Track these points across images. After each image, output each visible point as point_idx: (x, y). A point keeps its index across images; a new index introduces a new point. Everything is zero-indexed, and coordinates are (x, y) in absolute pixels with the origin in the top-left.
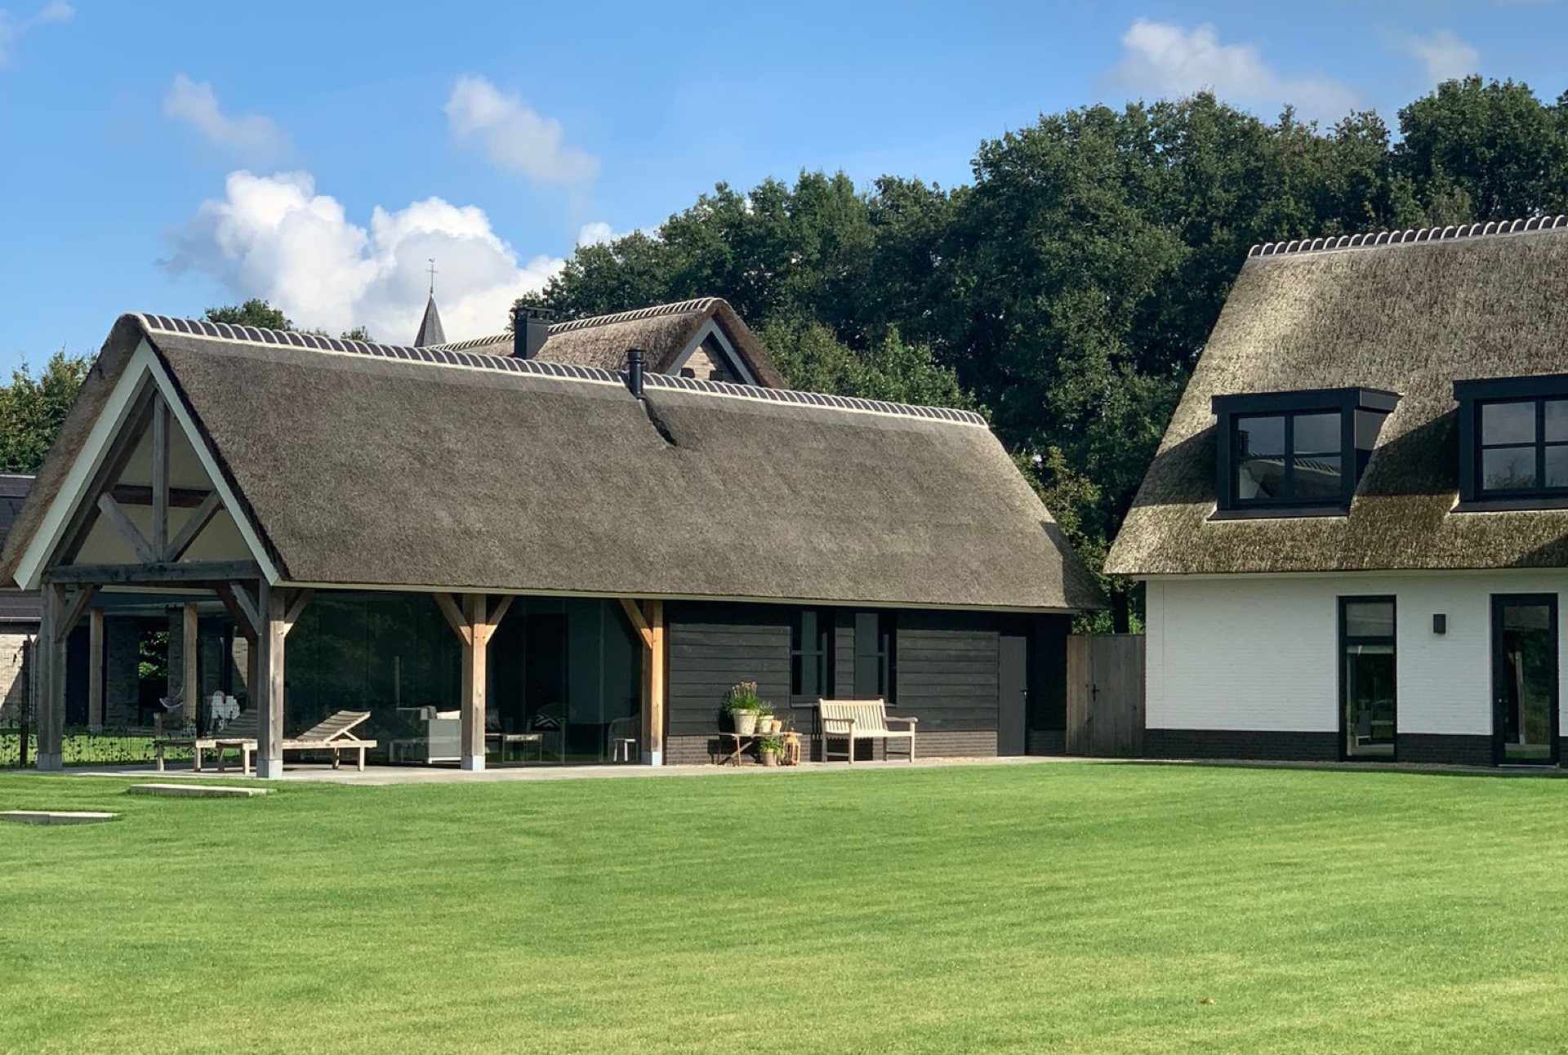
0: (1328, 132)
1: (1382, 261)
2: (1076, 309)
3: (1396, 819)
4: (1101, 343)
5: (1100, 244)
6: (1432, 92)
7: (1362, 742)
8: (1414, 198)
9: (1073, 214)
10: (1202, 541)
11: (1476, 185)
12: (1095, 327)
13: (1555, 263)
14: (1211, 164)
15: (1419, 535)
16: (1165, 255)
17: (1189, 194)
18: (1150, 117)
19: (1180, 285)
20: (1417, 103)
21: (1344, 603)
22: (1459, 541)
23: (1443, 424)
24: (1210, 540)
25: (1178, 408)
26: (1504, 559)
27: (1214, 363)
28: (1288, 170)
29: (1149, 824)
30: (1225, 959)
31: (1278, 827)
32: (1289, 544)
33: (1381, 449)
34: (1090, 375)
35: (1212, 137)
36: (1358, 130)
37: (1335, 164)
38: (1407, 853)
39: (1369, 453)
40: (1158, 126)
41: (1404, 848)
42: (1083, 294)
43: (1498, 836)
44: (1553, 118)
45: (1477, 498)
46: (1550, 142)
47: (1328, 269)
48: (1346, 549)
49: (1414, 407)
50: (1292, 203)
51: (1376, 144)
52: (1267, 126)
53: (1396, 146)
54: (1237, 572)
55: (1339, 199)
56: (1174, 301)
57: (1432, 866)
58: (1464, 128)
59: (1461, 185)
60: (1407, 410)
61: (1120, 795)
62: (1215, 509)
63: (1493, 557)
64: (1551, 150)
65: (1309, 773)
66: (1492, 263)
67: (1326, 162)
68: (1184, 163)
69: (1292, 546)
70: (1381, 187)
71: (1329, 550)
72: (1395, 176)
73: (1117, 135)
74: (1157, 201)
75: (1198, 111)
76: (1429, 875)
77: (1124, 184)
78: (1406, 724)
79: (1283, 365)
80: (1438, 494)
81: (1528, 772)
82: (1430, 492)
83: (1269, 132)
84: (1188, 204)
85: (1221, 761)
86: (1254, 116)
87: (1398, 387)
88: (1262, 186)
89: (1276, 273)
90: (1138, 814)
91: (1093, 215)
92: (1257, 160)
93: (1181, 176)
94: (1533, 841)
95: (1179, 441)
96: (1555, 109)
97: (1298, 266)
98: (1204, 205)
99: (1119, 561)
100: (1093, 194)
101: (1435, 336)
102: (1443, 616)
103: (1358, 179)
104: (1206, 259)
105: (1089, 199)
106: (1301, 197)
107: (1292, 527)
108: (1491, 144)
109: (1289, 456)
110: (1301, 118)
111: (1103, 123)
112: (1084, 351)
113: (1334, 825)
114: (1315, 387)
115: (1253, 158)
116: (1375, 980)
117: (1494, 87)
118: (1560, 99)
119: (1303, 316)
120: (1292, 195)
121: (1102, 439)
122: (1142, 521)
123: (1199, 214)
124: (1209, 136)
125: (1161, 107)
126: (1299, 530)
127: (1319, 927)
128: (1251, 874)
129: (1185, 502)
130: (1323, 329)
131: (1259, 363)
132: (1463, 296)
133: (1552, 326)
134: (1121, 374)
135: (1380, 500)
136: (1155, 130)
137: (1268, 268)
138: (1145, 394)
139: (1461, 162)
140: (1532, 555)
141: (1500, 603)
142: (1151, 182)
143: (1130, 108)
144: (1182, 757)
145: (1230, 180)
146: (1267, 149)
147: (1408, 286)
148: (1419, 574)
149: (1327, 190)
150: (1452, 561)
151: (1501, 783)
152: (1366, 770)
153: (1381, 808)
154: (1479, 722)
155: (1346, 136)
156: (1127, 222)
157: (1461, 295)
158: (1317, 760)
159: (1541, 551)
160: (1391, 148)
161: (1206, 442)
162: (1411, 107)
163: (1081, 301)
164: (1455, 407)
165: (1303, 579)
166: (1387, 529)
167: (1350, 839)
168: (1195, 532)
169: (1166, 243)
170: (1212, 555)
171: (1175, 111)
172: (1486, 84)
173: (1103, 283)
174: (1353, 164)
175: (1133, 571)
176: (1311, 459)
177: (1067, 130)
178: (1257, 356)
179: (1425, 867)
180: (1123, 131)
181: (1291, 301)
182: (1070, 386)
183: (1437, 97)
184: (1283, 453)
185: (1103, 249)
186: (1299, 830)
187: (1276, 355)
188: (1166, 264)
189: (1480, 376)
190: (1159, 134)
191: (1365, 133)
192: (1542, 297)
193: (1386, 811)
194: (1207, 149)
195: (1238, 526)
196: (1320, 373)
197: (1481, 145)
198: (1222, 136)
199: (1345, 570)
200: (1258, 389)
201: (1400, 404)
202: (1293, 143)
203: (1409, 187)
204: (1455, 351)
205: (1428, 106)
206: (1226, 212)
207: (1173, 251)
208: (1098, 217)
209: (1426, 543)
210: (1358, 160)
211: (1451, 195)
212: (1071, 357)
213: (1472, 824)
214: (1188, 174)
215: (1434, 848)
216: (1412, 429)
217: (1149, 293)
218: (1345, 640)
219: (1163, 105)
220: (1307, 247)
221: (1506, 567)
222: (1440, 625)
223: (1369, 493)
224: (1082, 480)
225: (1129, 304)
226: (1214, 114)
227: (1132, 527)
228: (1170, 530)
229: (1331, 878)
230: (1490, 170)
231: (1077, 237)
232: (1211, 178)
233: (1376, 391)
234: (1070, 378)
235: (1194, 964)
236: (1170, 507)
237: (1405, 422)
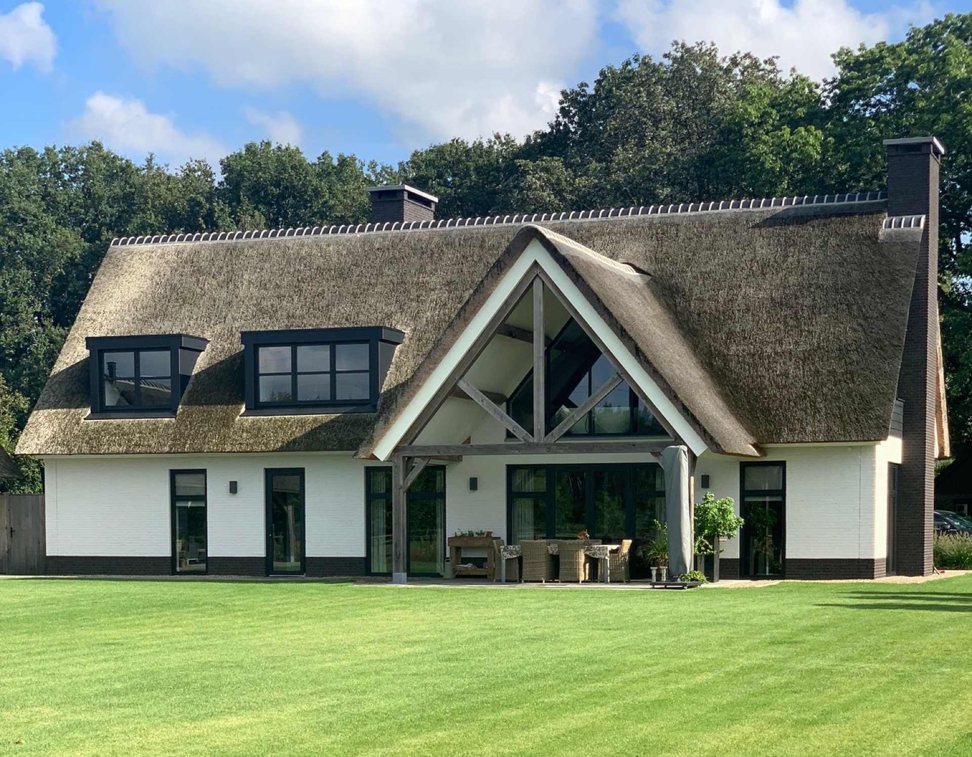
0: (176, 171)
1: (197, 252)
2: (12, 282)
3: (193, 611)
4: (29, 304)
5: (27, 238)
6: (241, 149)
7: (191, 562)
8: (230, 217)
9: (9, 218)
10: (81, 433)
11: (267, 210)
12: (25, 293)
13: (304, 258)
14: (100, 188)
15: (220, 430)
16: (70, 247)
17: (86, 207)
18: (60, 155)
19: (81, 268)
20: (231, 156)
21: (173, 473)
22: (245, 434)
23: (235, 360)
24: (86, 433)
25: (65, 345)
26: (272, 446)
27: (88, 316)
28: (150, 195)
29: (28, 620)
30: (46, 711)
31: (115, 619)
32: (138, 435)
33: (196, 375)
34: (22, 325)
35: (101, 170)
36: (195, 171)
37: (180, 192)
38: (193, 634)
39: (189, 377)
40: (66, 162)
41: (193, 630)
42: (16, 271)
43: (254, 621)
44: (315, 170)
45: (256, 407)
46: (313, 185)
47: (162, 256)
48: (174, 439)
49: (217, 348)
50: (153, 217)
51: (207, 181)
52: (138, 166)
53: (219, 183)
54: (104, 454)
55: (183, 215)
56: (78, 278)
57: (207, 642)
58: (260, 174)
59: (259, 210)
60: (213, 350)
61: (17, 600)
62: (89, 412)
63: (266, 445)
64: (313, 191)
65: (149, 583)
66: (265, 256)
67: (175, 191)
68: (83, 187)
69: (139, 437)
70: (210, 209)
71: (164, 440)
72: (218, 202)
73: (39, 166)
74: (66, 211)
75: (92, 154)
76: (201, 647)
77: (43, 199)
78: (214, 551)
79: (133, 319)
80: (232, 405)
81: (286, 579)
82: (228, 403)
83: (138, 169)
84: (86, 214)
85: (95, 576)
86: (128, 158)
87: (207, 335)
88: (134, 204)
89: (129, 258)
90: (23, 613)
91: (23, 219)
92: (131, 187)
93: (81, 196)
94: (275, 623)
95: (65, 367)
96: (316, 165)
97: (143, 253)
98: (97, 216)
99: (26, 446)
100: (22, 205)
101: (230, 303)
102: (236, 482)
103: (196, 204)
104: (99, 252)
105: (20, 208)
106: (159, 213)
107: (140, 424)
108: (277, 184)
109: (137, 378)
110: (157, 162)
111: (29, 158)
112: (18, 309)
113: (152, 617)
114: (155, 334)
115: (128, 186)
116: (142, 721)
117: (279, 148)
118: (319, 158)
119: (146, 286)
120: (153, 211)
121: (30, 368)
122: (40, 420)
123: (94, 221)
124: (98, 170)
125: (68, 149)
126: (144, 427)
127: (118, 686)
128: (87, 651)
129: (70, 407)
130: (159, 295)
131: (118, 317)
132: (247, 277)
133: (302, 298)
134: (43, 326)
135: (195, 408)
136: (64, 164)
137: (123, 254)
138: (59, 338)
139: (258, 195)
140: (289, 443)
141: (270, 474)
142: (61, 199)
143: (47, 149)
144: (71, 574)
145: (115, 199)
146: (136, 180)
147: (214, 269)
148: (219, 454)
149: (176, 209)
150: (240, 447)
151: (265, 587)
152: (186, 581)
153: (186, 604)
154: (257, 548)
155: (187, 174)
156: (46, 224)
157: (246, 276)
158: (158, 574)
159: (294, 441)
160: (216, 185)
161: (83, 368)
162: (228, 158)
163: (15, 277)
164: (243, 349)
165: (148, 459)
166: (200, 427)
167: (160, 625)
168: (76, 427)
169: (71, 239)
170: (87, 443)
171: (77, 153)
172: (274, 146)
173: (30, 264)
174: (191, 193)
175: (35, 452)
176: (153, 381)
177: (4, 161)
178: (117, 312)
179: (201, 642)
180: (42, 164)
181: (139, 276)
182: (9, 332)
183: (244, 153)
184: (133, 376)
185: (29, 242)
186: (128, 621)
187: (129, 311)
188: (72, 253)
189: (258, 329)
190: (66, 167)
191: (199, 173)
192: (296, 279)
193: (189, 606)
194: (98, 179)
195: (105, 424)
196: (158, 324)
197: (271, 185)
198: (108, 171)
199: (174, 453)
200: (117, 333)
201: (208, 345)
202: (153, 177)
203: (227, 210)
204: (243, 313)
205: (238, 158)
206: (111, 220)
207: (76, 244)
208: (26, 220)
209: (224, 436)
210: (194, 190)
211: (252, 216)
212: (9, 313)
213: (240, 613)
214: (86, 194)
215: (211, 630)
216: (216, 362)
217: (61, 272)
218: (175, 498)
219: (69, 148)
220: (149, 241)
221: (273, 451)
222: (233, 488)
223: (189, 403)
224: (17, 394)
225: (48, 279)
226: (102, 156)
227: (34, 423)
228: (60, 426)
229: (138, 652)
230: (277, 202)
231: (12, 233)
232: (101, 198)
233: (192, 337)
234: (9, 327)
235: (23, 715)
236: (59, 410)
237: (211, 358)
